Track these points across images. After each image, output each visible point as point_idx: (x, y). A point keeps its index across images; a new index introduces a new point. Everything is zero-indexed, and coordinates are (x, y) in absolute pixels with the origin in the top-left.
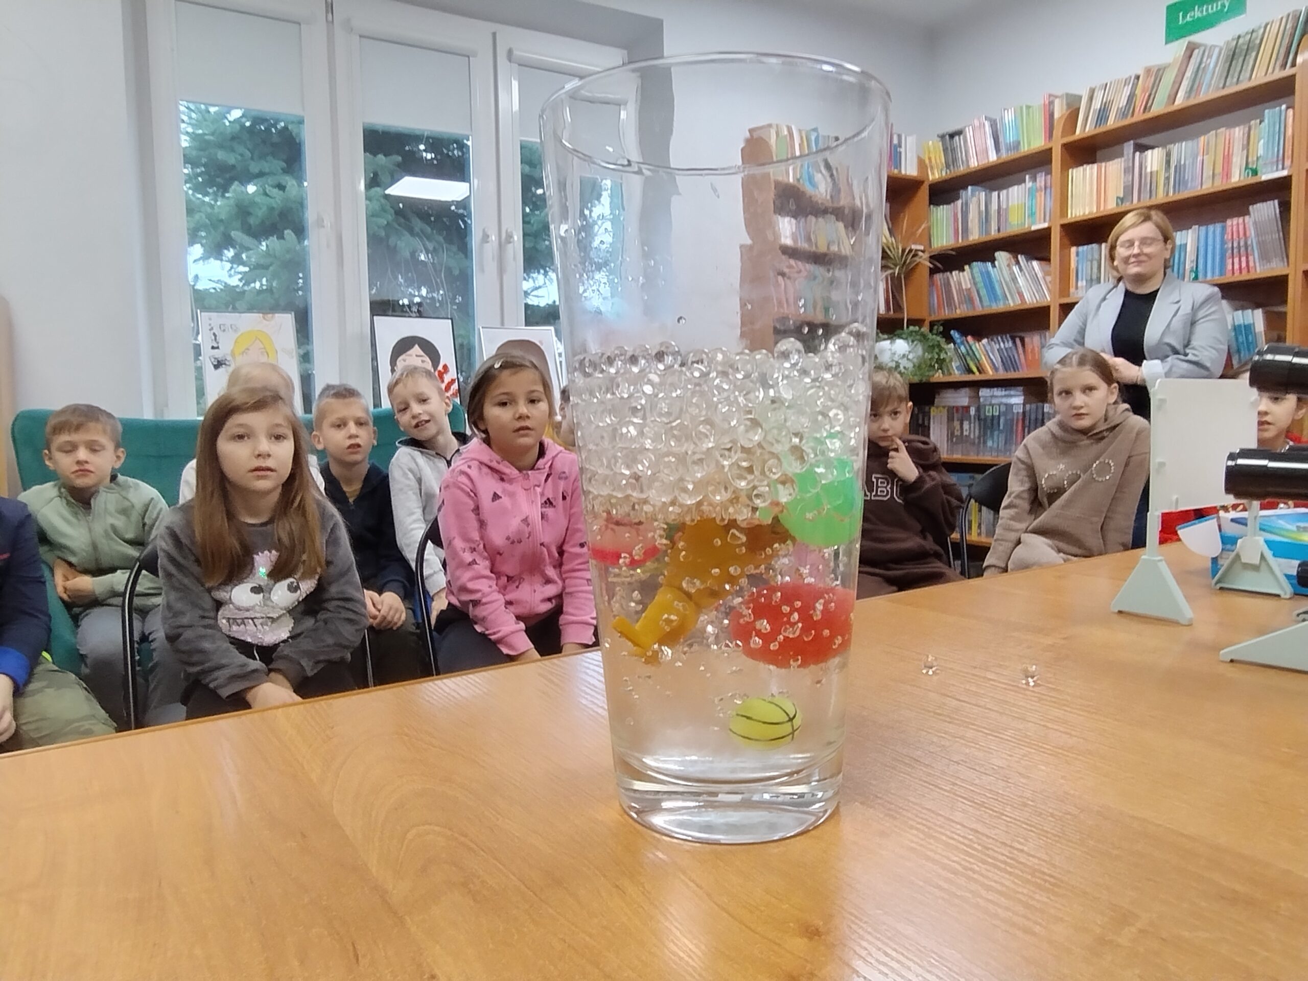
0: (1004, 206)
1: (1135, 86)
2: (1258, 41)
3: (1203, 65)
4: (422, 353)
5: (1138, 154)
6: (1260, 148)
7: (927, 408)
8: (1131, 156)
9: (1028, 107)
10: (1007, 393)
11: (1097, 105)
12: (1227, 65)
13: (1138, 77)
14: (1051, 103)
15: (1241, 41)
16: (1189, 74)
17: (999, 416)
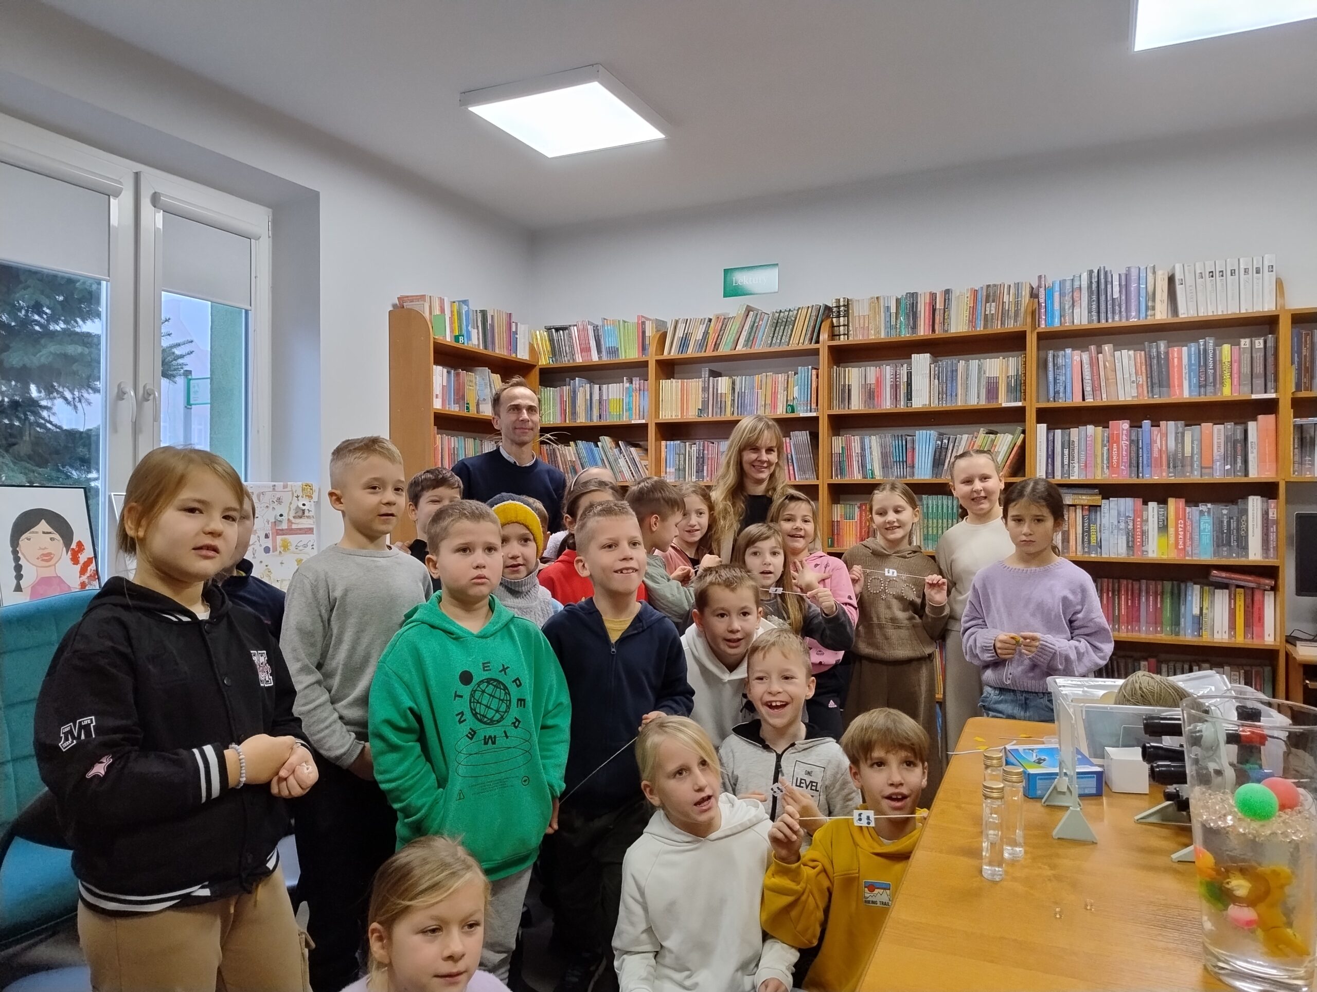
0: (605, 397)
1: (708, 327)
2: (793, 319)
3: (756, 324)
5: (711, 378)
6: (795, 391)
8: (707, 379)
9: (624, 322)
11: (680, 333)
12: (773, 329)
13: (710, 320)
14: (643, 323)
15: (782, 314)
16: (747, 327)
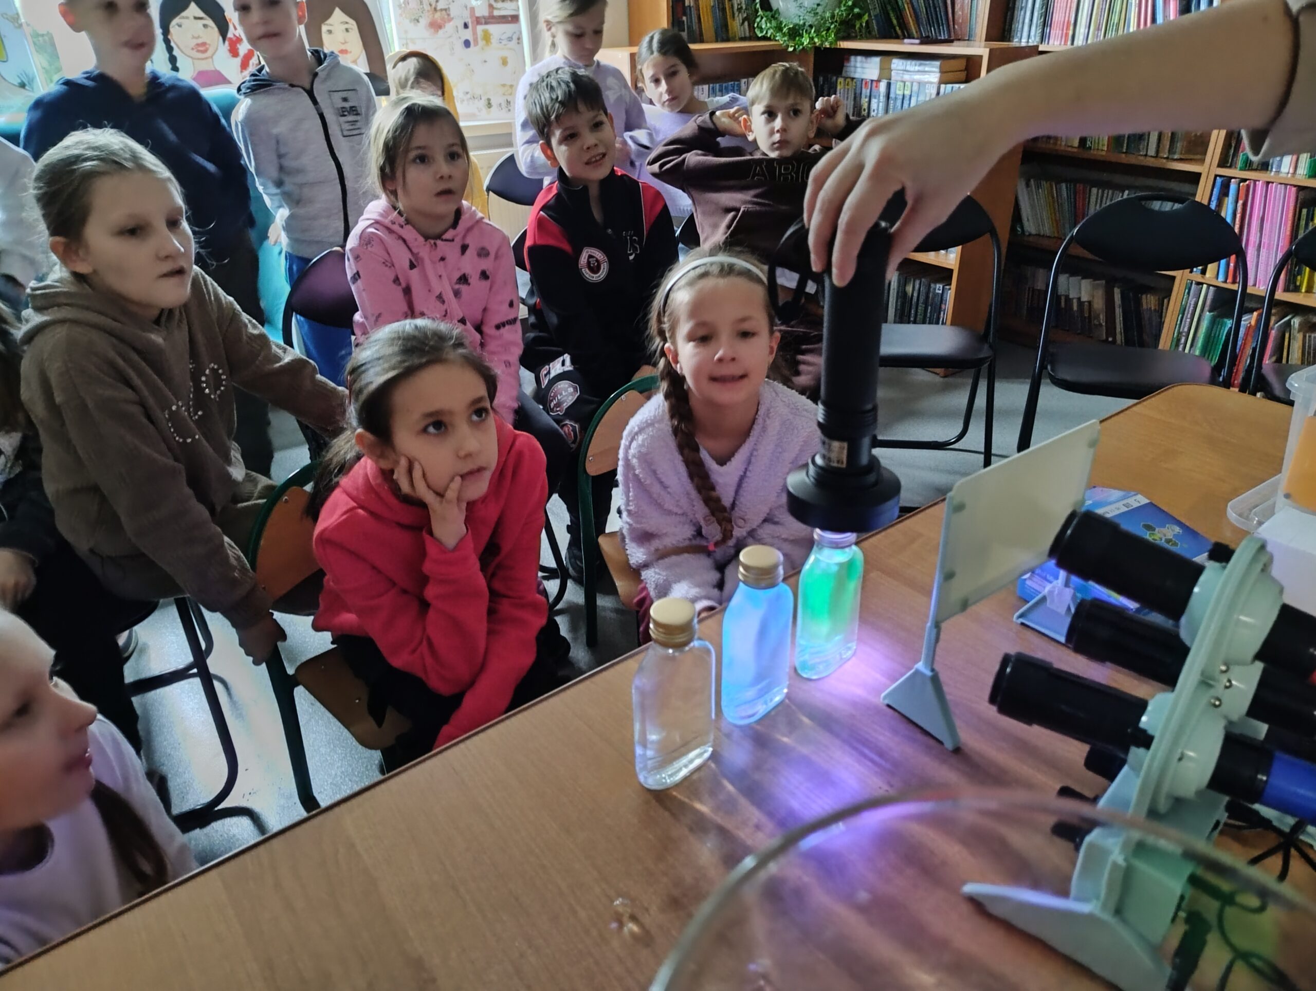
4: (202, 14)
7: (834, 78)
10: (921, 68)
17: (911, 96)
